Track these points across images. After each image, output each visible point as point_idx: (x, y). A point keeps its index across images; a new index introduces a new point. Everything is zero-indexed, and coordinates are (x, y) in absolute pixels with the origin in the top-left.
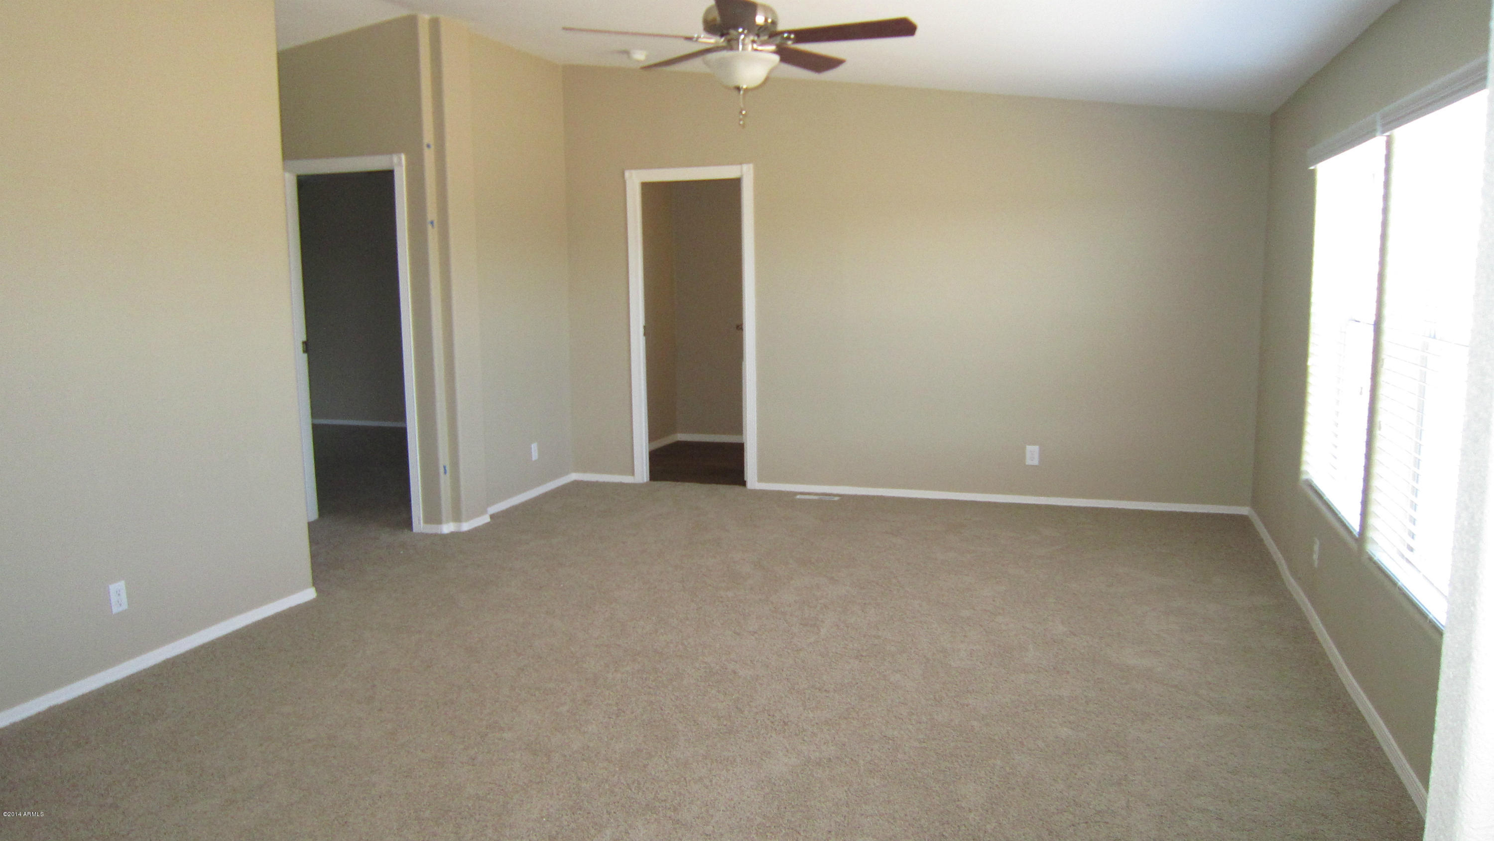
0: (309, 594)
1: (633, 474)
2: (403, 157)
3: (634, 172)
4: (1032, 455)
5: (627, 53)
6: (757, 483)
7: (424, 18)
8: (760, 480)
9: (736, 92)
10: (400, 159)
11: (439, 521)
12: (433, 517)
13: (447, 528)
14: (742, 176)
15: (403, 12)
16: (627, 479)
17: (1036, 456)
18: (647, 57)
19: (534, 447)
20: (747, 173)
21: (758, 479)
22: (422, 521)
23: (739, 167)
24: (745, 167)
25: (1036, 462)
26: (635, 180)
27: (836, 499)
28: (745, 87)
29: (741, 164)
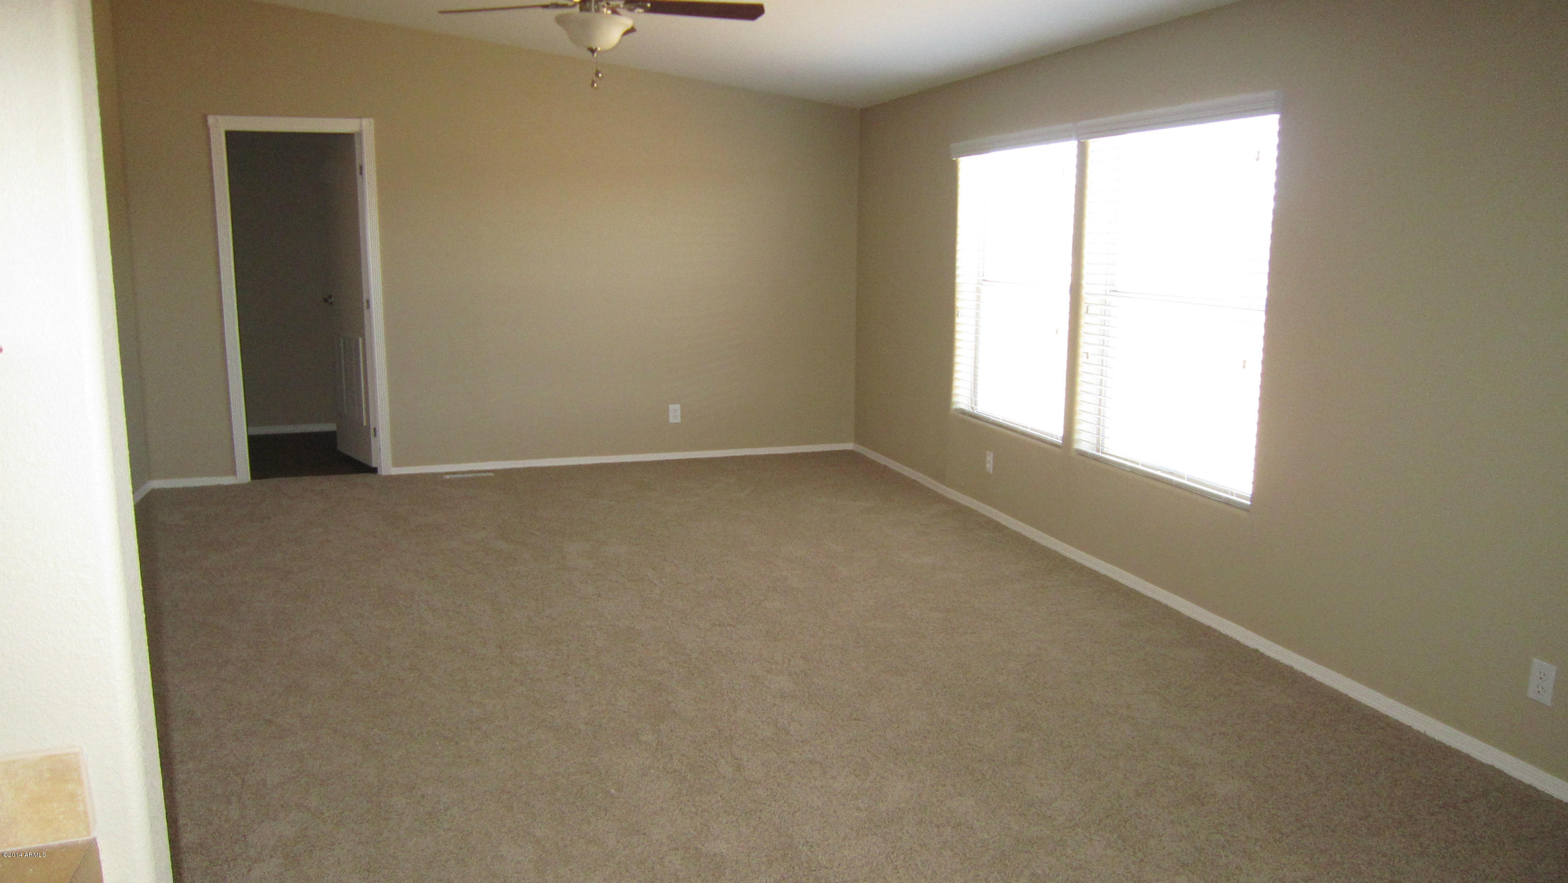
1: (234, 474)
3: (220, 118)
4: (675, 413)
6: (387, 468)
8: (396, 464)
14: (361, 131)
16: (230, 480)
17: (679, 413)
20: (366, 127)
21: (393, 464)
23: (357, 121)
24: (365, 122)
25: (678, 420)
26: (219, 129)
27: (491, 474)
29: (360, 117)
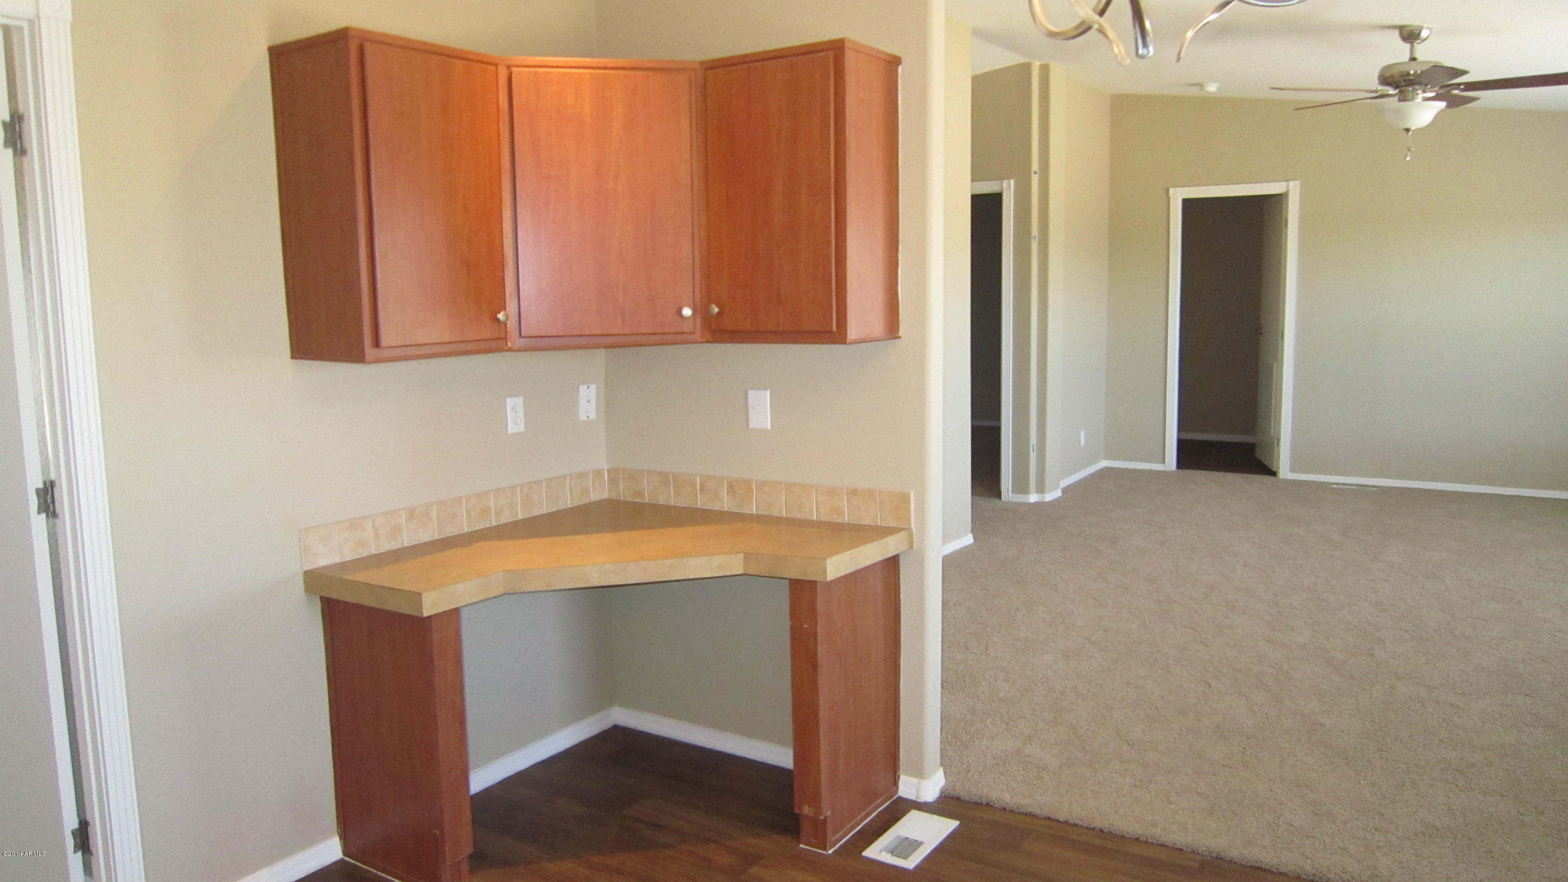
0: (968, 540)
1: (1164, 462)
2: (1012, 182)
3: (1178, 189)
5: (1201, 86)
6: (1288, 473)
7: (1036, 64)
8: (1293, 470)
9: (1405, 133)
10: (1010, 183)
11: (1026, 491)
12: (1021, 486)
13: (1033, 498)
14: (1289, 192)
15: (1022, 60)
16: (1158, 467)
18: (1219, 88)
19: (1082, 434)
20: (1294, 191)
21: (1290, 469)
22: (1010, 491)
23: (1287, 184)
24: (1292, 183)
26: (1178, 195)
28: (1413, 128)
29: (1289, 181)
